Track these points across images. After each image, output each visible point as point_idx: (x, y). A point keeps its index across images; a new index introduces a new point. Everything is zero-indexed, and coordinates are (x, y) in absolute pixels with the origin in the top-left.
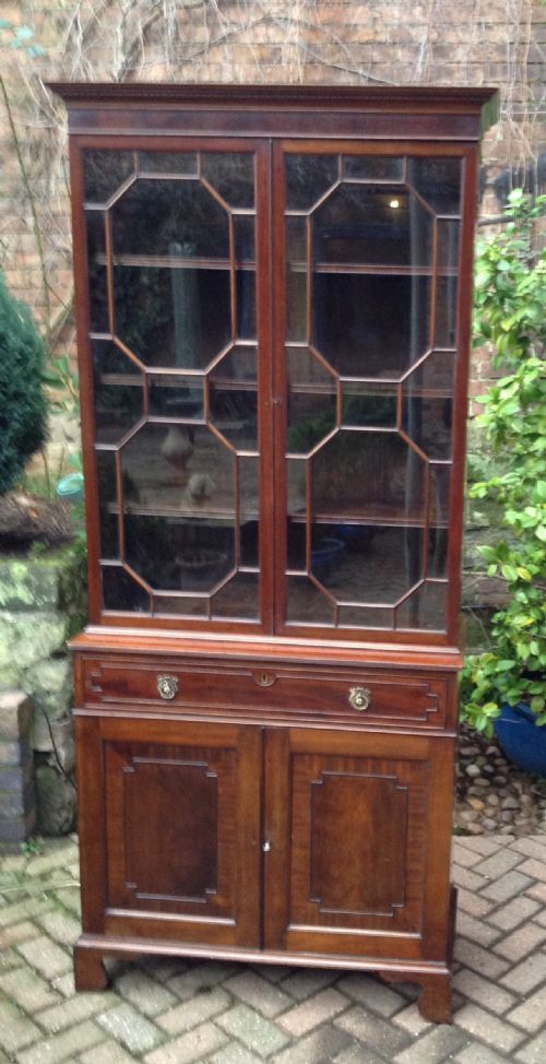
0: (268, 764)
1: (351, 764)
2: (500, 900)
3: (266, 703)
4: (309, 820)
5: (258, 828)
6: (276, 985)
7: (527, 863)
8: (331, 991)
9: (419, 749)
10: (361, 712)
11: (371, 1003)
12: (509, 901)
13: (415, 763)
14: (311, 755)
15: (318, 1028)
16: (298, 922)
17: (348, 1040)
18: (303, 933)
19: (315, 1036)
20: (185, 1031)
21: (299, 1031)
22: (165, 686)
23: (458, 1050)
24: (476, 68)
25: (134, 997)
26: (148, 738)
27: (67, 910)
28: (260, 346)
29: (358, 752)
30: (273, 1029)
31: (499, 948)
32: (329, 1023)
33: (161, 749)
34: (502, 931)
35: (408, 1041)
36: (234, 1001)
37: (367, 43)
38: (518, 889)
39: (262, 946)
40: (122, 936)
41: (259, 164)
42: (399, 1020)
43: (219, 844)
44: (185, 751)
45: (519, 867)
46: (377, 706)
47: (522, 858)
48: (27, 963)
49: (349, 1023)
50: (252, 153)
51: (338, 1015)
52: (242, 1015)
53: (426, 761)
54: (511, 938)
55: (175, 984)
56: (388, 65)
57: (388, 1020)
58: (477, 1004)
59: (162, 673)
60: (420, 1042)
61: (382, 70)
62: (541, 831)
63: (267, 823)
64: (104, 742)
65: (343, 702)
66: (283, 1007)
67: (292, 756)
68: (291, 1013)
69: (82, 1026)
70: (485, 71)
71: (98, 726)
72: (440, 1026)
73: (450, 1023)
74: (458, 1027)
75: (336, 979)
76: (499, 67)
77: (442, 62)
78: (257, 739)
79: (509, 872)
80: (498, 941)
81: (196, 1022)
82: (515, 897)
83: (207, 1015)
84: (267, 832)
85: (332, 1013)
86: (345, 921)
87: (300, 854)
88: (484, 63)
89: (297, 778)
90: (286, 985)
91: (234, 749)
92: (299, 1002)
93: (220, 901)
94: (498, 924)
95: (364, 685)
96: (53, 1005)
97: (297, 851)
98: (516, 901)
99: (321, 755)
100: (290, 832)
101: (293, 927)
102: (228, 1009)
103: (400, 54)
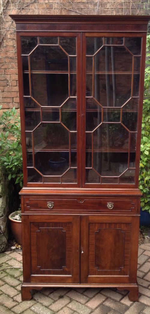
0: (82, 227)
1: (108, 225)
2: (141, 264)
3: (81, 208)
4: (94, 243)
5: (79, 247)
6: (82, 294)
7: (145, 252)
8: (99, 294)
9: (129, 219)
10: (111, 209)
11: (112, 297)
12: (144, 263)
13: (127, 224)
14: (95, 223)
15: (99, 306)
16: (91, 275)
17: (109, 309)
18: (92, 277)
19: (99, 308)
20: (59, 310)
21: (94, 307)
22: (50, 205)
23: (143, 309)
24: (113, 10)
25: (40, 301)
26: (44, 221)
27: (10, 275)
28: (78, 98)
29: (110, 222)
30: (86, 307)
31: (145, 278)
32: (101, 304)
33: (48, 224)
34: (145, 273)
35: (127, 308)
36: (71, 300)
37: (79, 3)
38: (145, 260)
39: (80, 282)
40: (36, 282)
41: (78, 40)
42: (122, 301)
43: (67, 252)
44: (56, 224)
45: (144, 253)
46: (116, 208)
47: (143, 251)
48: (4, 293)
49: (107, 304)
50: (76, 37)
51: (104, 302)
52: (75, 304)
53: (130, 224)
54: (147, 275)
55: (52, 296)
56: (86, 9)
57: (119, 302)
58: (144, 295)
59: (49, 201)
60: (131, 308)
61: (84, 11)
62: (145, 242)
63: (82, 245)
64: (31, 223)
65: (105, 207)
66: (87, 300)
67: (89, 224)
68: (89, 302)
69: (27, 311)
70: (116, 11)
71: (28, 218)
72: (135, 302)
73: (138, 301)
74: (141, 303)
75: (100, 291)
76: (120, 10)
77: (103, 9)
78: (79, 219)
79: (141, 255)
80: (144, 276)
81: (62, 307)
82: (145, 262)
83: (65, 305)
84: (82, 248)
85: (102, 301)
86: (106, 273)
87: (92, 253)
88: (115, 9)
89: (91, 231)
90: (85, 293)
91: (71, 223)
92: (91, 298)
93: (67, 269)
94: (143, 271)
95: (111, 201)
96: (16, 305)
97: (90, 253)
98: (146, 263)
99: (99, 223)
100: (89, 247)
101: (89, 276)
102: (70, 302)
103: (90, 6)
